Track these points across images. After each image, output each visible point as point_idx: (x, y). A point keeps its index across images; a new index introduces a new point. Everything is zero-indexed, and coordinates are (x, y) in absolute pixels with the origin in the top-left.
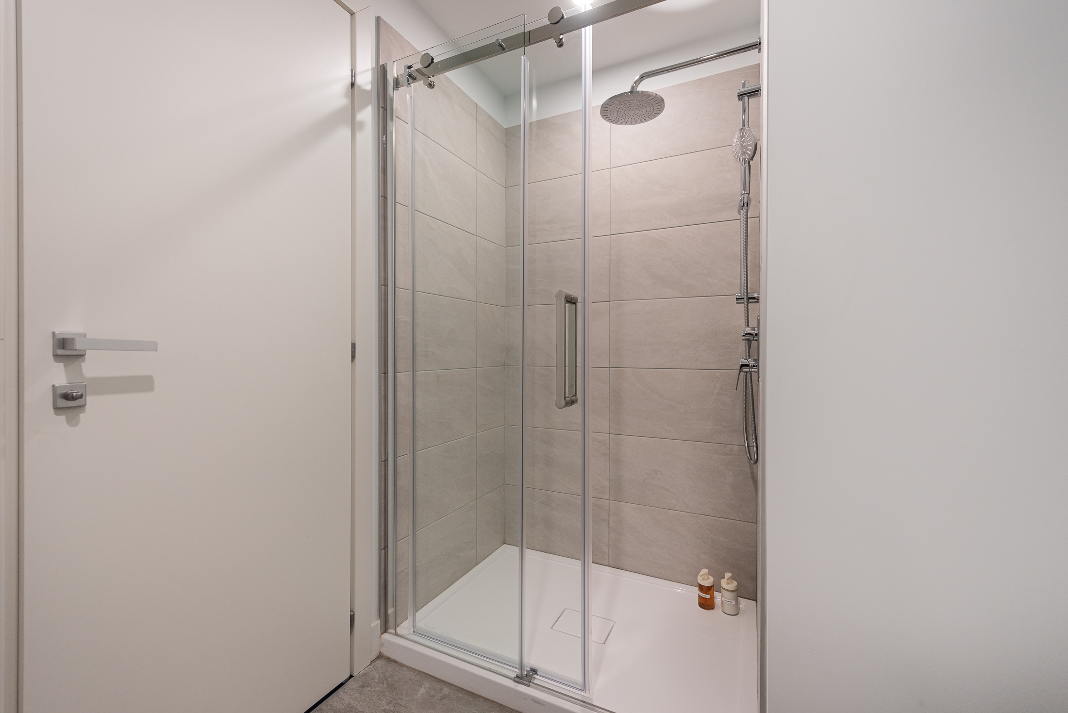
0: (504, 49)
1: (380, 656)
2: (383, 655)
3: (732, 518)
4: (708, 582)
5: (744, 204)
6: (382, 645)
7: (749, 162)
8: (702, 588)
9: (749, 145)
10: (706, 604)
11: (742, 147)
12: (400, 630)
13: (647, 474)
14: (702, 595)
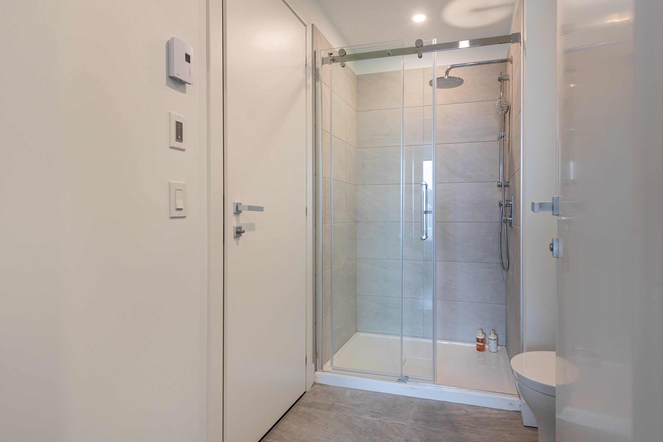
0: (390, 55)
1: (315, 384)
2: (316, 383)
3: (493, 302)
4: (481, 337)
5: (502, 136)
6: (316, 377)
7: (504, 115)
8: (478, 340)
9: (505, 107)
10: (481, 349)
11: (501, 107)
12: (325, 368)
13: (446, 282)
14: (479, 344)
